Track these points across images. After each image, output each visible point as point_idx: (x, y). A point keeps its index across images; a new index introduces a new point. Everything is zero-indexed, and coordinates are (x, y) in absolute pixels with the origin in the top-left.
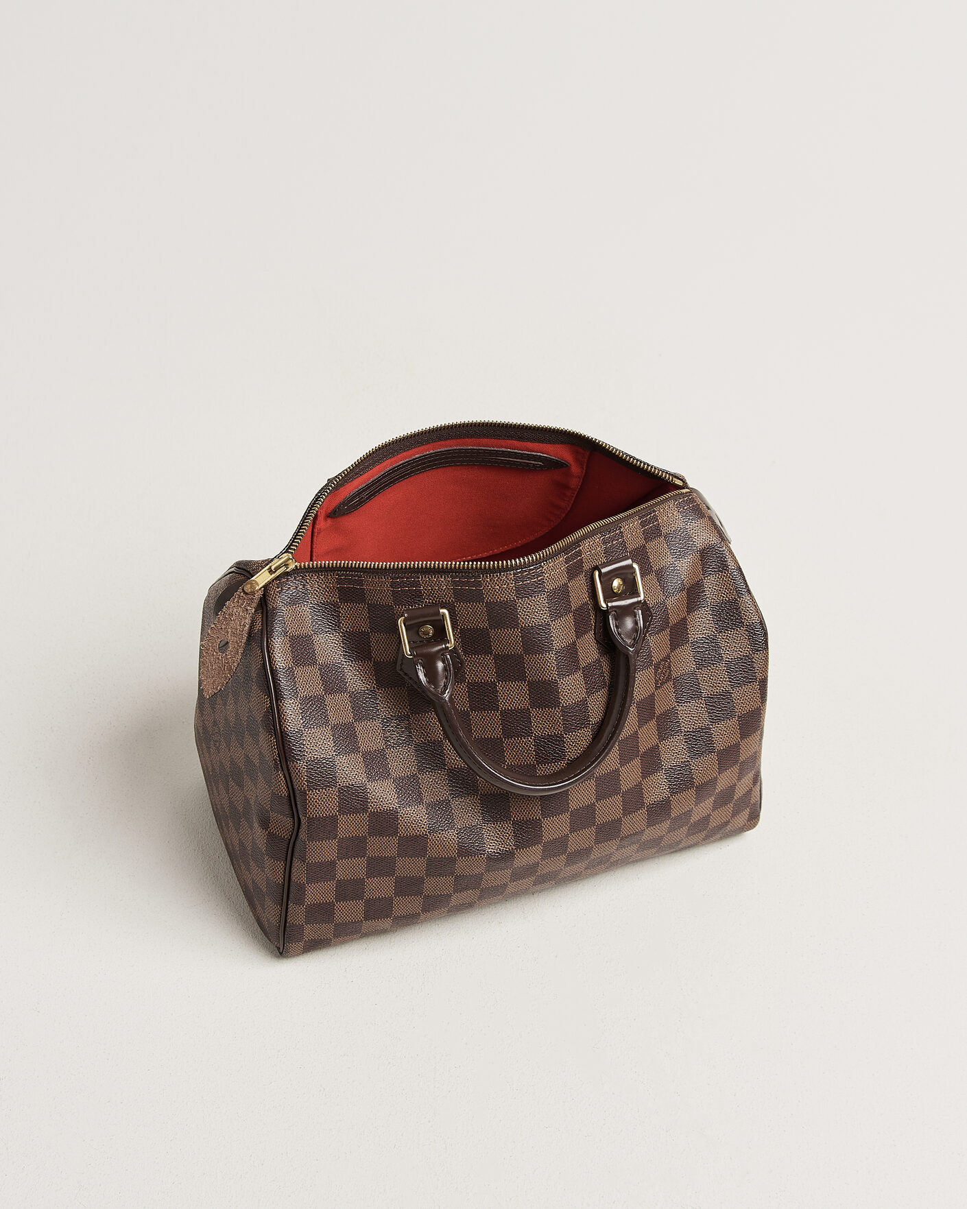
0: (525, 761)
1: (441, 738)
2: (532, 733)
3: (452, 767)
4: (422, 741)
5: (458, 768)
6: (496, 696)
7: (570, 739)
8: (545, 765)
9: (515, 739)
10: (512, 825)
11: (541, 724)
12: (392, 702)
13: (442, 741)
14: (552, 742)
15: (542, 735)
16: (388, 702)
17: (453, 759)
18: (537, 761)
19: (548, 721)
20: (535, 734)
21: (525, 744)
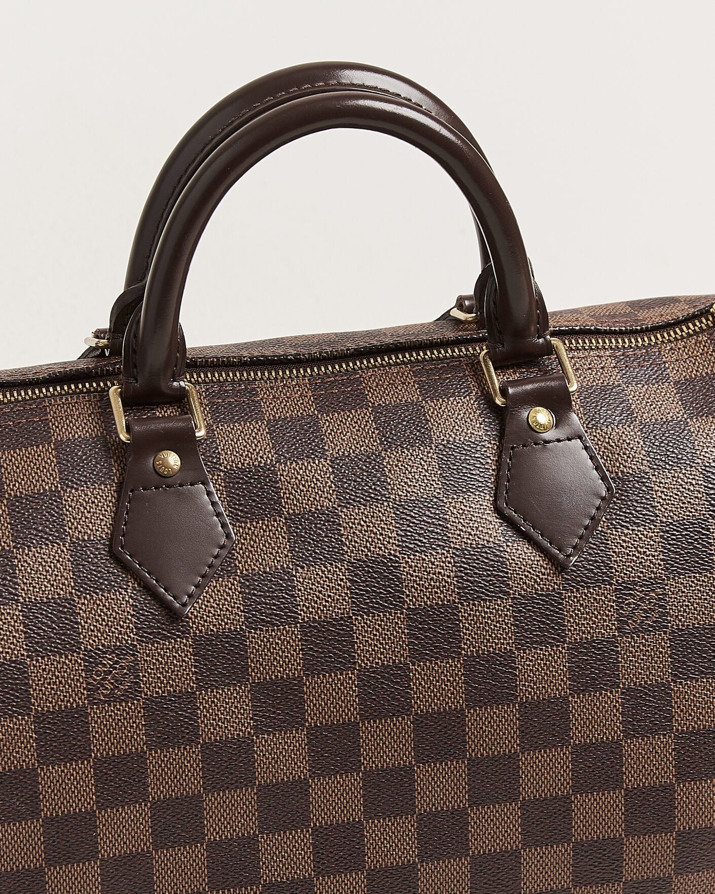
0: (341, 716)
1: (192, 688)
2: (355, 663)
3: (210, 739)
4: (157, 693)
5: (221, 741)
6: (292, 596)
7: (420, 674)
8: (375, 722)
9: (324, 676)
10: (312, 834)
11: (370, 645)
12: (103, 620)
13: (194, 693)
14: (388, 679)
15: (372, 667)
16: (97, 621)
17: (212, 725)
18: (361, 715)
19: (384, 639)
20: (360, 666)
21: (342, 684)
